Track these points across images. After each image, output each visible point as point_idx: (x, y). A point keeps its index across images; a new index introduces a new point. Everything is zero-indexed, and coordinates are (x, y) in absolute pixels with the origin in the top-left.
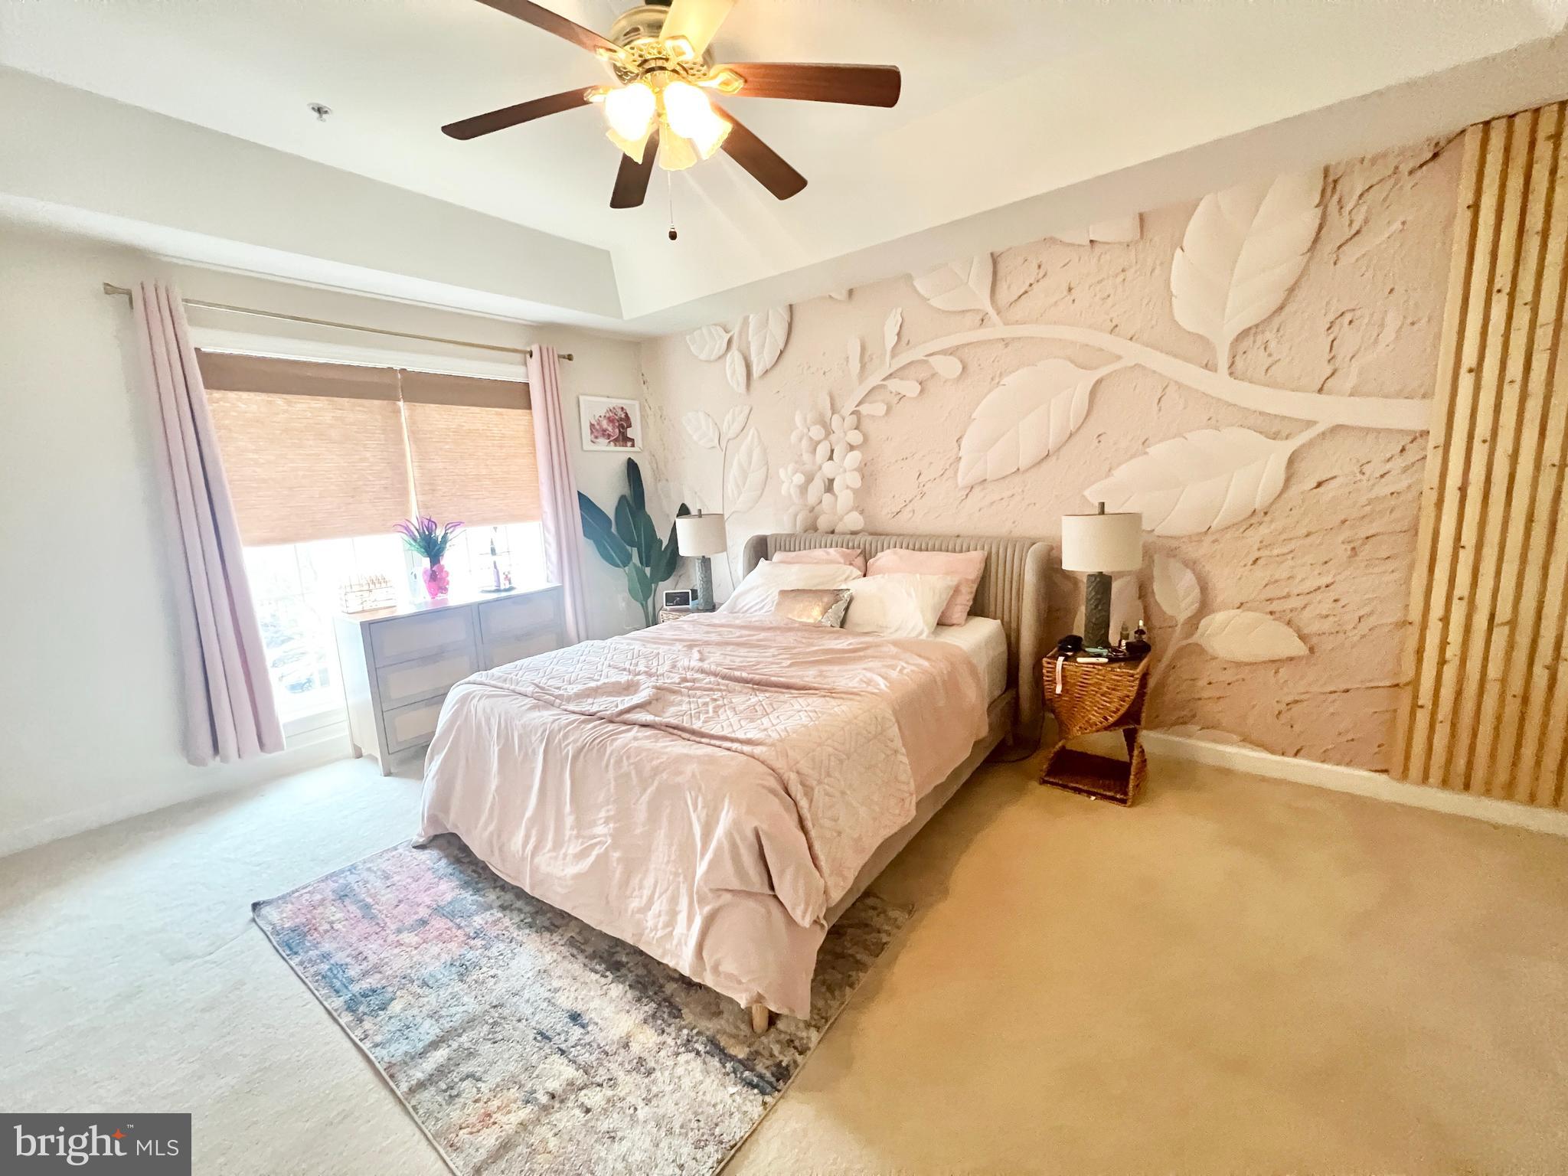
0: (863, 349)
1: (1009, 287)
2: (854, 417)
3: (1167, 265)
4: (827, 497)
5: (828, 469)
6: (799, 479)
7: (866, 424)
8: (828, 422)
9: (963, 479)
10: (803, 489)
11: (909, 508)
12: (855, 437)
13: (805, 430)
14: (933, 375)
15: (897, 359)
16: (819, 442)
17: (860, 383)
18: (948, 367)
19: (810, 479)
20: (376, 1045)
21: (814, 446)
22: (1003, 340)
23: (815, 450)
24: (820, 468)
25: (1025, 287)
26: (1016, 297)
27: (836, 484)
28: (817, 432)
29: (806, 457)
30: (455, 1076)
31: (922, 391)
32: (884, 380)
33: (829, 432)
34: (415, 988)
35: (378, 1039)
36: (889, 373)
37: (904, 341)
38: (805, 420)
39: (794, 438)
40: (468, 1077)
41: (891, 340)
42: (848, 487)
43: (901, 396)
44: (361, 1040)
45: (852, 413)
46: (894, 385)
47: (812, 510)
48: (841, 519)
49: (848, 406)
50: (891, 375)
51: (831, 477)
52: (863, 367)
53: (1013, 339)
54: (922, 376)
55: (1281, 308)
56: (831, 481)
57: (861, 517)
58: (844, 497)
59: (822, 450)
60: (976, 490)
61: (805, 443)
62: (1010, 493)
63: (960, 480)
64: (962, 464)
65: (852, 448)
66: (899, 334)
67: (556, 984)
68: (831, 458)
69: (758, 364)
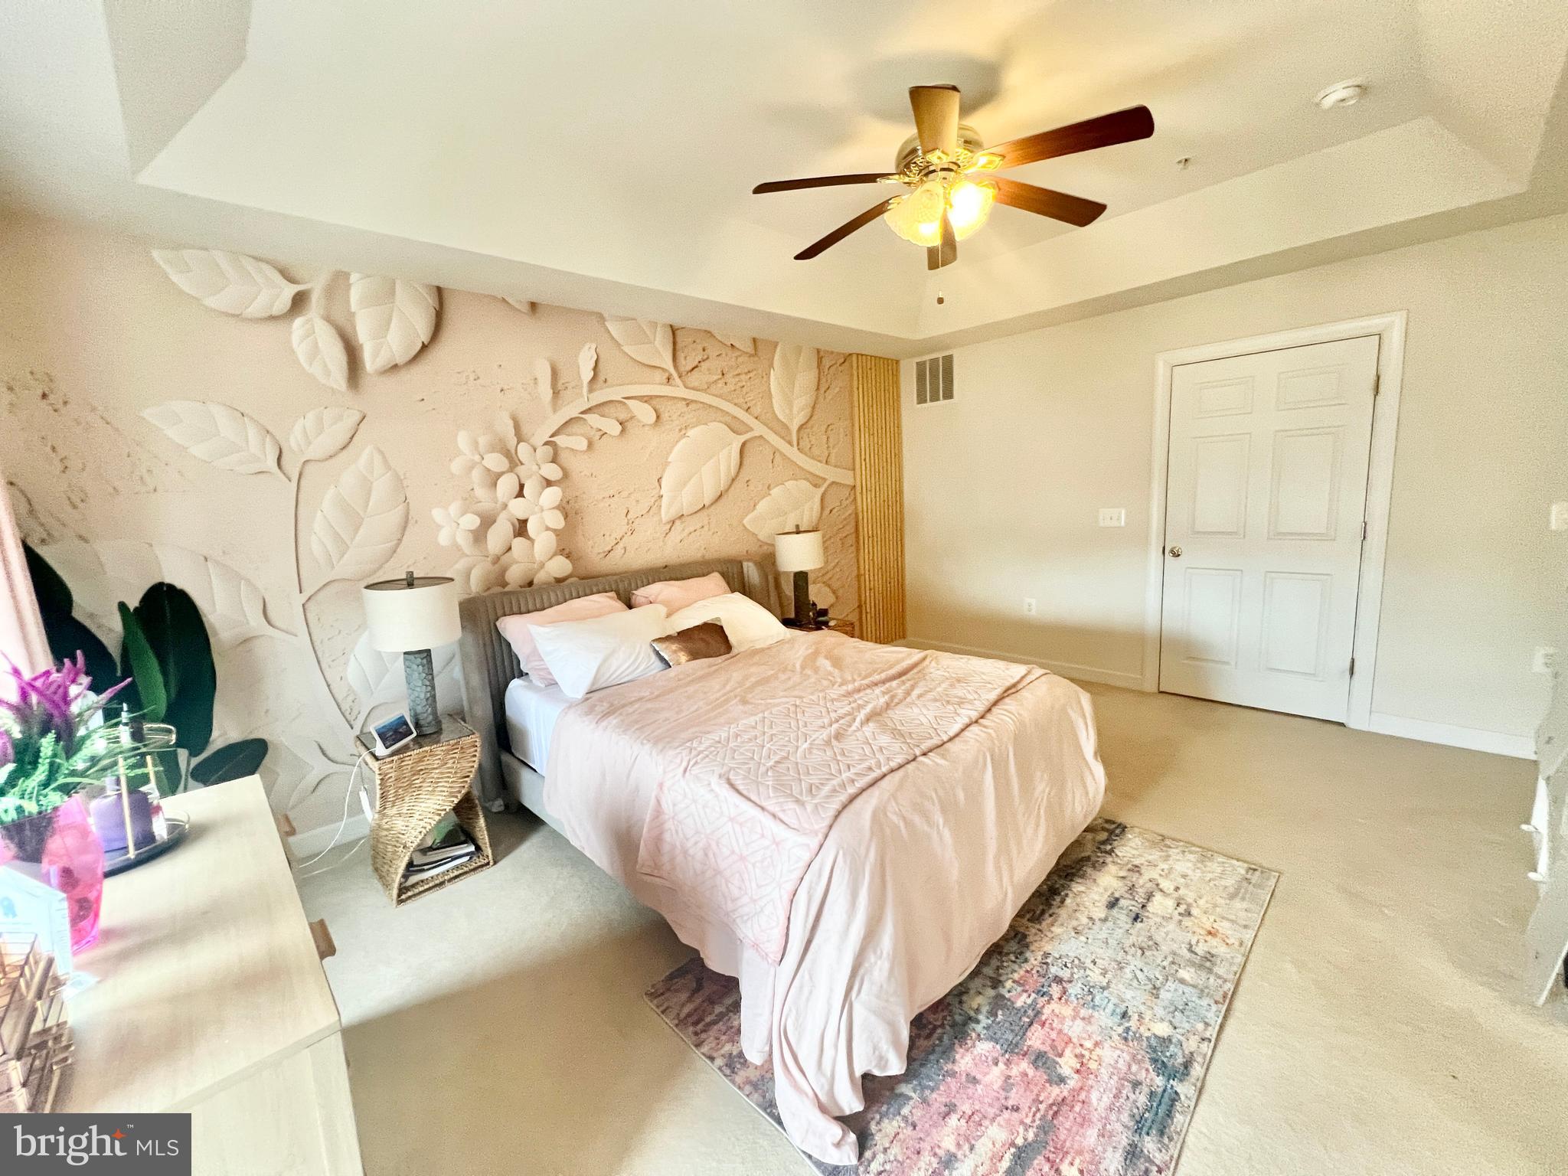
0: (555, 374)
1: (685, 357)
2: (549, 448)
3: (768, 375)
4: (519, 543)
5: (518, 508)
6: (472, 521)
7: (564, 456)
8: (513, 452)
9: (666, 514)
10: (479, 536)
11: (621, 545)
12: (553, 472)
13: (477, 458)
14: (632, 418)
15: (595, 394)
16: (500, 475)
17: (555, 411)
18: (644, 413)
19: (487, 522)
20: (1207, 1024)
21: (493, 480)
22: (684, 399)
23: (495, 485)
24: (505, 506)
25: (696, 363)
26: (690, 368)
27: (529, 525)
28: (495, 462)
29: (481, 492)
30: (1197, 960)
31: (623, 431)
32: (582, 413)
33: (514, 462)
34: (1133, 1023)
35: (1200, 1026)
36: (587, 407)
37: (601, 378)
38: (476, 444)
39: (456, 467)
40: (1192, 952)
41: (587, 374)
42: (548, 529)
43: (602, 433)
44: (1210, 1041)
45: (546, 443)
46: (593, 419)
47: (497, 560)
48: (542, 565)
49: (542, 435)
50: (590, 409)
51: (522, 517)
52: (556, 393)
53: (692, 401)
54: (623, 416)
55: (811, 417)
56: (524, 523)
57: (567, 561)
58: (542, 542)
59: (507, 484)
60: (678, 523)
61: (476, 475)
62: (700, 525)
63: (663, 515)
64: (664, 499)
65: (549, 483)
66: (595, 369)
67: (1085, 920)
68: (520, 494)
69: (376, 354)
